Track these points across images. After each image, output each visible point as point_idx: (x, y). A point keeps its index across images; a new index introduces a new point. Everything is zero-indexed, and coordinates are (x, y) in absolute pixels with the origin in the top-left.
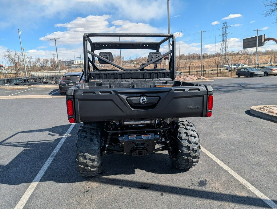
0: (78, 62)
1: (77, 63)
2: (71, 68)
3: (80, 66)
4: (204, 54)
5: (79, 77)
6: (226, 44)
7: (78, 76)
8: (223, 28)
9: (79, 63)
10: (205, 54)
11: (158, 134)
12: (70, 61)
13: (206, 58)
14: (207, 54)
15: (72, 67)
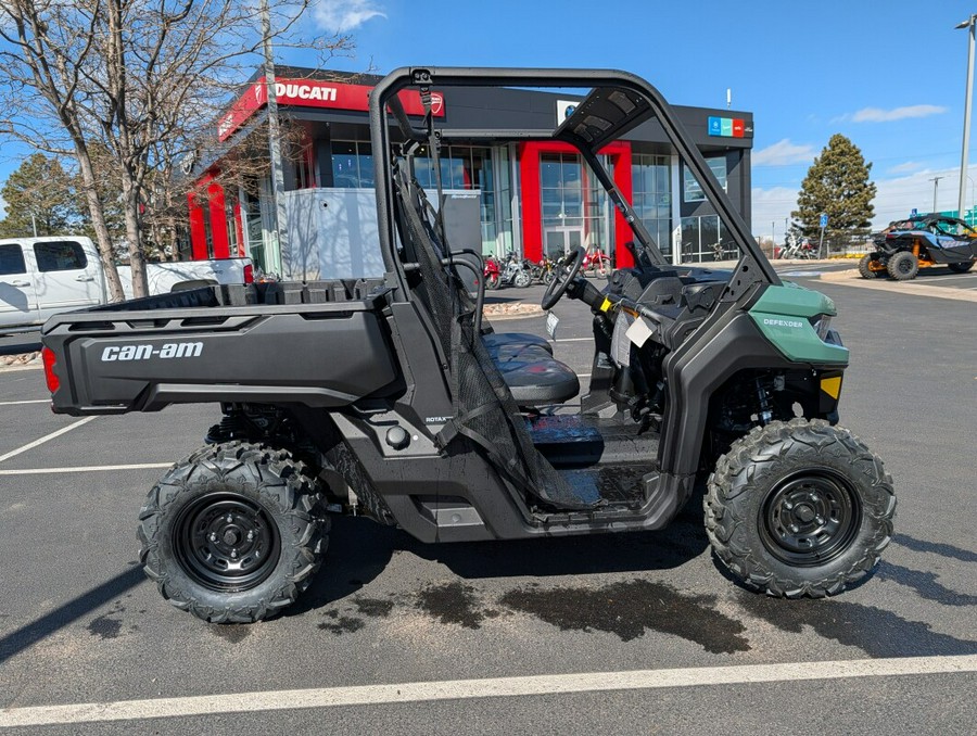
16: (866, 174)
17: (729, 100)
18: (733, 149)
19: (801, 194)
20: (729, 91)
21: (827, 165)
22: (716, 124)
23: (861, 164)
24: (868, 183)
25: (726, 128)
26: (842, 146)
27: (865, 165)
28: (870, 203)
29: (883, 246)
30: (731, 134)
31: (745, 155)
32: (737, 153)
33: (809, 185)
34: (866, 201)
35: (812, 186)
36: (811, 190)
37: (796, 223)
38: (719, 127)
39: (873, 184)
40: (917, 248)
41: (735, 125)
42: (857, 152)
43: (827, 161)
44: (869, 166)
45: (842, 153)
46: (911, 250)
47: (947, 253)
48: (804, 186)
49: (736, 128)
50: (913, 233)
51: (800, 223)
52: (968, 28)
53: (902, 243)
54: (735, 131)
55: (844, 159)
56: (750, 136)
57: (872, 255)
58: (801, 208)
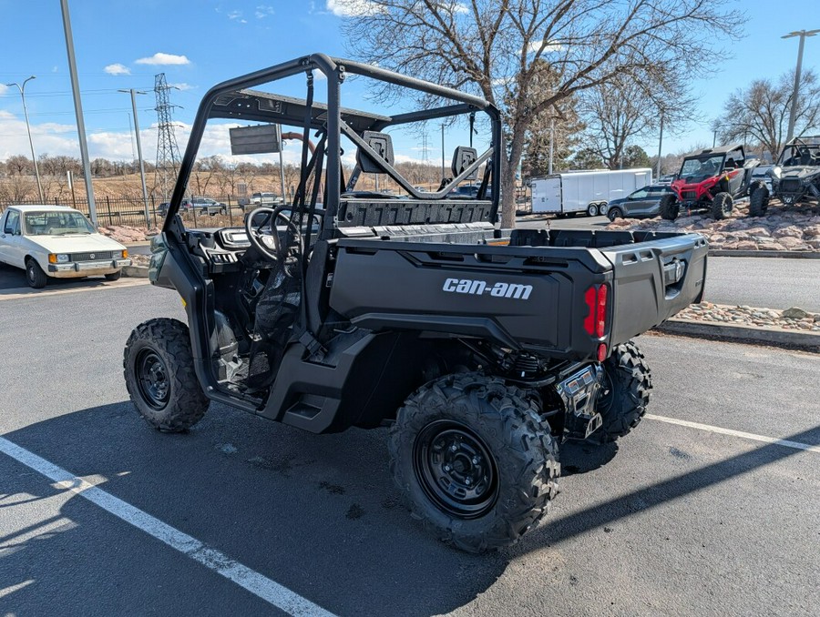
4: (97, 161)
6: (172, 137)
8: (157, 89)
10: (101, 160)
13: (107, 174)
14: (106, 162)
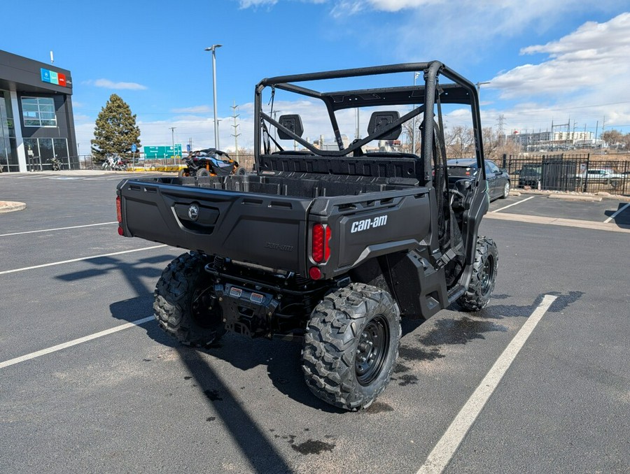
0: (561, 137)
1: (557, 139)
2: (538, 150)
3: (562, 145)
5: (469, 171)
7: (468, 169)
9: (564, 138)
11: (278, 300)
12: (539, 134)
15: (542, 148)
16: (134, 121)
17: (52, 59)
18: (59, 94)
19: (96, 129)
20: (51, 53)
21: (111, 112)
22: (46, 74)
23: (130, 114)
24: (135, 126)
25: (54, 78)
26: (118, 102)
27: (132, 116)
28: (138, 138)
29: (192, 164)
30: (57, 83)
31: (68, 99)
32: (61, 97)
33: (101, 124)
34: (136, 137)
35: (103, 125)
36: (103, 127)
37: (94, 147)
38: (49, 76)
39: (137, 127)
40: (208, 166)
41: (59, 77)
42: (128, 107)
43: (110, 109)
44: (135, 116)
45: (119, 106)
46: (205, 167)
47: (222, 170)
48: (97, 124)
49: (61, 80)
50: (207, 158)
51: (97, 148)
52: (211, 51)
53: (200, 164)
54: (60, 81)
55: (121, 110)
56: (70, 87)
57: (185, 169)
58: (97, 138)
